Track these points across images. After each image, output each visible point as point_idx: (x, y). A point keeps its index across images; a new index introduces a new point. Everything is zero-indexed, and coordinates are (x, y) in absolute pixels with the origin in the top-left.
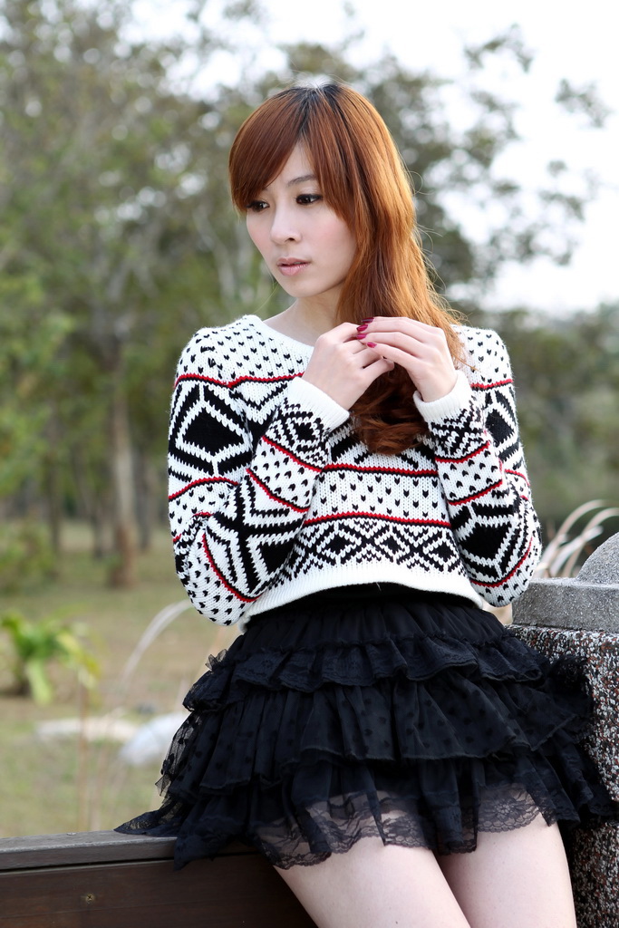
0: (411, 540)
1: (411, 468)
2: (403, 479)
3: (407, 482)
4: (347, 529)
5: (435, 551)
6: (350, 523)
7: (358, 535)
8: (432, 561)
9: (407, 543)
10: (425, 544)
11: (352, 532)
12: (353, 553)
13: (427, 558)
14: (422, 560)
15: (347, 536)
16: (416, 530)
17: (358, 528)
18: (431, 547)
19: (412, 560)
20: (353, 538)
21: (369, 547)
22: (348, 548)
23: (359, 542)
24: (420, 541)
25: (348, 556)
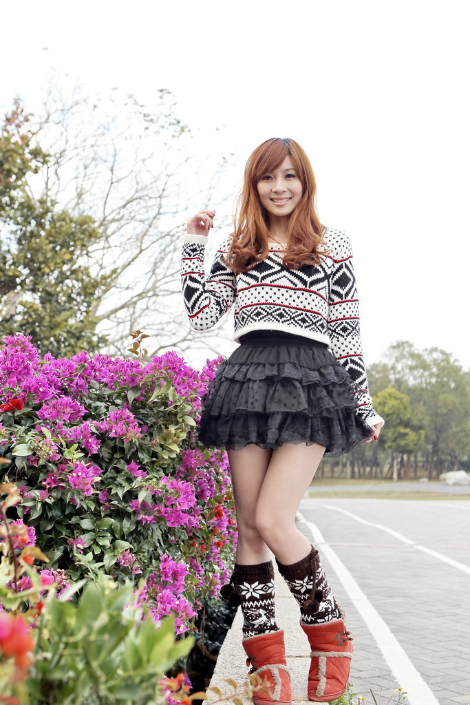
0: (291, 314)
1: (294, 287)
2: (289, 291)
3: (291, 292)
4: (262, 309)
5: (299, 320)
6: (263, 306)
7: (266, 311)
8: (298, 323)
9: (289, 315)
10: (296, 316)
11: (264, 310)
12: (263, 318)
13: (296, 322)
14: (294, 322)
15: (262, 311)
16: (293, 311)
17: (266, 309)
18: (298, 318)
19: (290, 322)
20: (264, 312)
21: (269, 316)
22: (261, 316)
23: (266, 314)
24: (294, 315)
25: (261, 319)
